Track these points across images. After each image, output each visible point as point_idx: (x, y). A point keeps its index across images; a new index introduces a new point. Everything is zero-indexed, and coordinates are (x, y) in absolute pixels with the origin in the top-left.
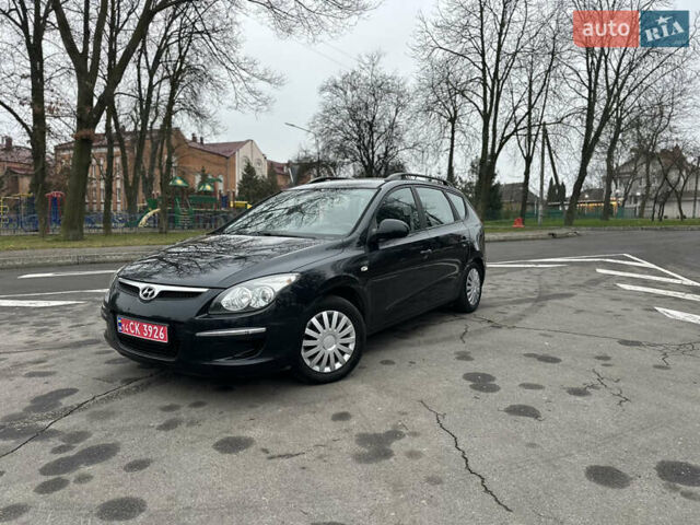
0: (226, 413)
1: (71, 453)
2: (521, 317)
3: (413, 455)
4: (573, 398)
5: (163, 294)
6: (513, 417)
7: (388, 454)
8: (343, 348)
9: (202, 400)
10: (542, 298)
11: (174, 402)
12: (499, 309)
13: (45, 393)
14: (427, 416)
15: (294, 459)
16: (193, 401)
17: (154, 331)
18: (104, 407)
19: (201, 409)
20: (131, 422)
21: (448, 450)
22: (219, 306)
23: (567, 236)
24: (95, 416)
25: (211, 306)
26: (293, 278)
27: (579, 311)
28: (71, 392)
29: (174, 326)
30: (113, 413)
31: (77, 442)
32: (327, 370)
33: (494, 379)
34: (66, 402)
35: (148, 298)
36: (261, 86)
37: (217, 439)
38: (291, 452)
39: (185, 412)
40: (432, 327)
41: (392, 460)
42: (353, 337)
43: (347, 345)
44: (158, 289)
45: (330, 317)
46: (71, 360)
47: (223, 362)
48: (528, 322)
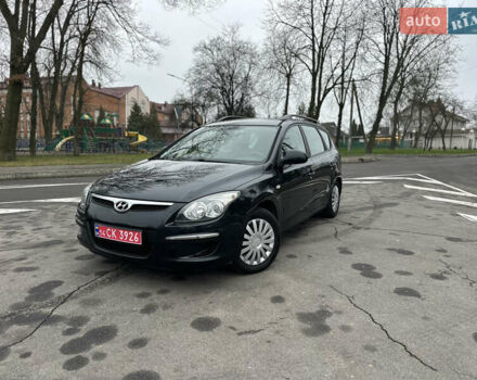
0: (188, 299)
1: (80, 335)
2: (371, 220)
3: (345, 328)
4: (437, 282)
5: (135, 207)
6: (403, 297)
7: (326, 329)
8: (266, 247)
9: (166, 288)
10: (377, 207)
11: (146, 290)
12: (352, 214)
13: (36, 285)
14: (341, 298)
15: (258, 334)
16: (159, 289)
17: (129, 236)
18: (91, 295)
19: (168, 295)
20: (118, 308)
21: (368, 324)
22: (182, 216)
23: (371, 161)
24: (86, 303)
25: (176, 216)
26: (236, 194)
27: (408, 216)
28: (58, 284)
29: (146, 232)
30: (99, 301)
31: (80, 325)
32: (255, 263)
33: (374, 268)
34: (57, 292)
35: (122, 210)
36: (153, 45)
37: (192, 320)
38: (253, 328)
39: (157, 299)
40: (312, 229)
41: (331, 333)
42: (273, 238)
43: (268, 244)
44: (131, 203)
45: (258, 223)
46: (46, 257)
47: (186, 259)
48: (377, 223)
